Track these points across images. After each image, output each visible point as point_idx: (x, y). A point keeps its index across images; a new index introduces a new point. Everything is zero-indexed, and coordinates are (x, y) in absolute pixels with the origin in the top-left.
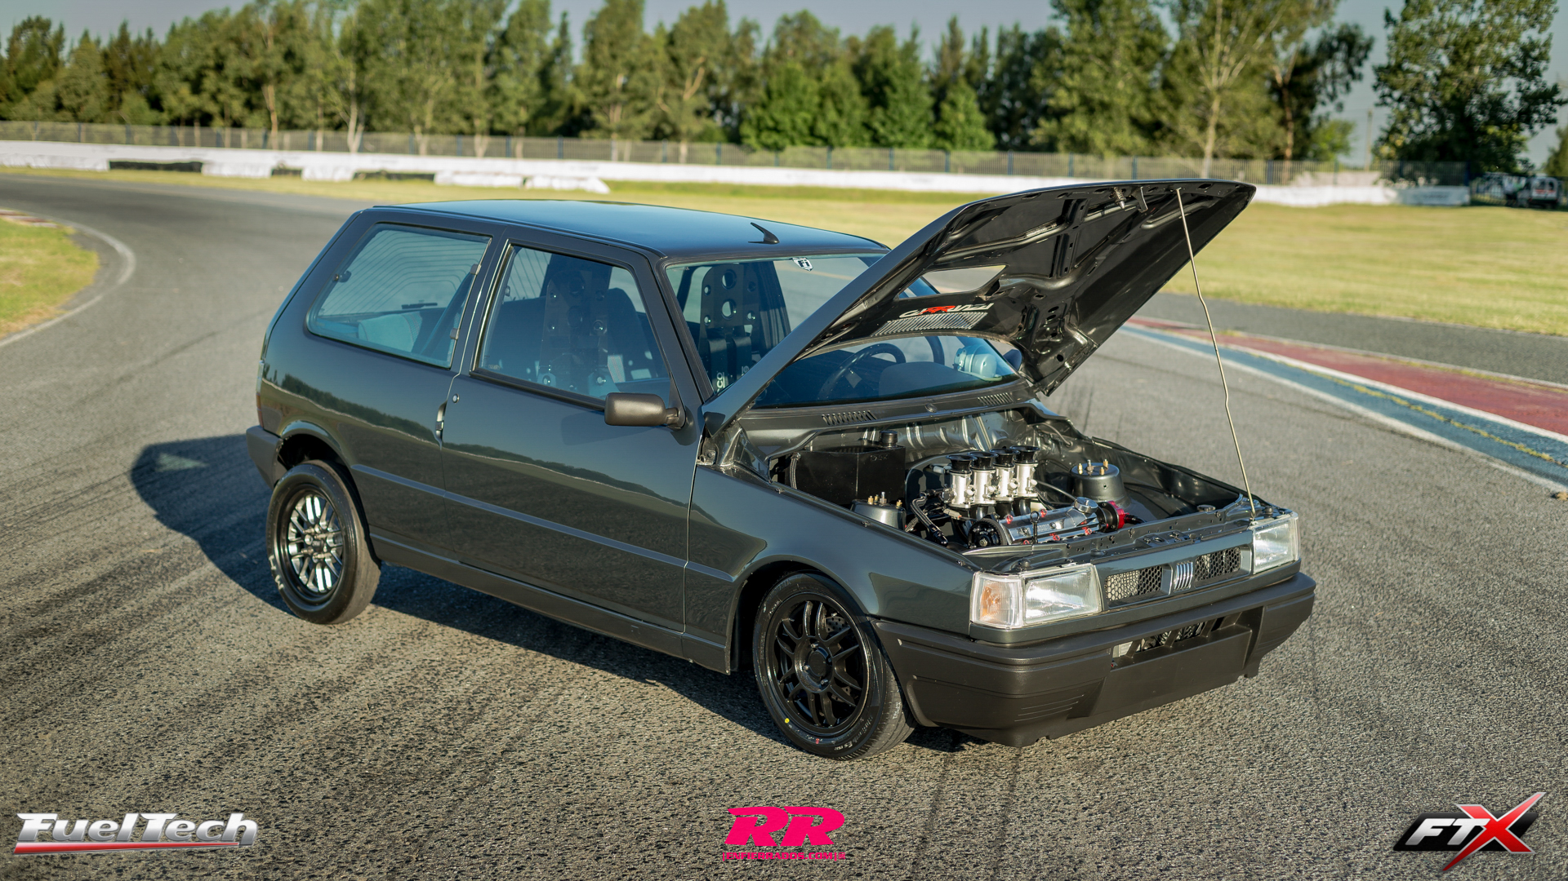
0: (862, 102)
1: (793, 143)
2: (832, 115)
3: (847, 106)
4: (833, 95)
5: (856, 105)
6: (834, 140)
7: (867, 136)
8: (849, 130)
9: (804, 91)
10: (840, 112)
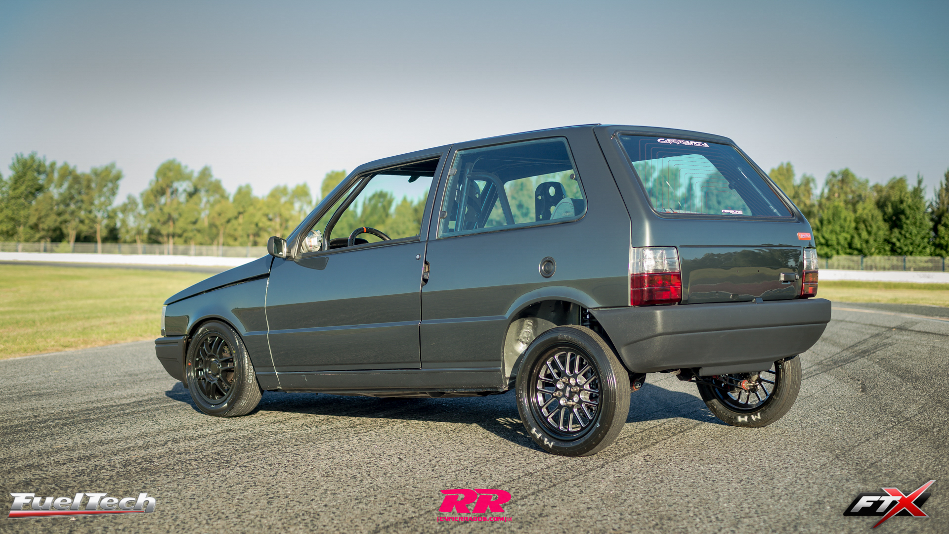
0: (885, 227)
1: (838, 253)
2: (864, 235)
3: (874, 229)
4: (864, 221)
5: (882, 229)
6: (866, 251)
7: (888, 248)
8: (876, 245)
10: (869, 233)
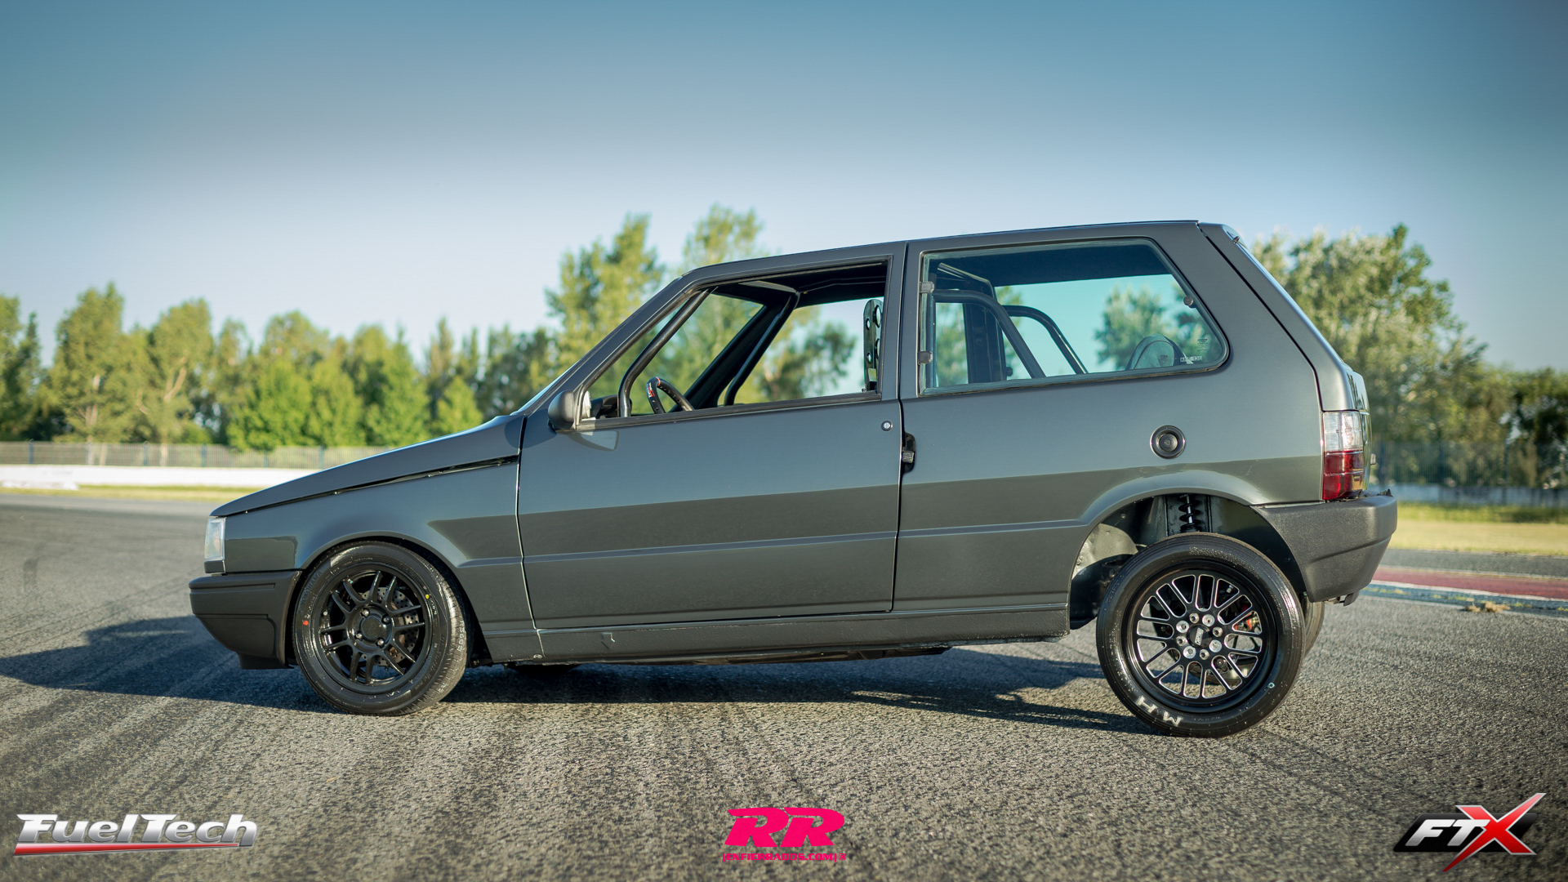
0: (356, 403)
1: (284, 443)
2: (326, 415)
3: (340, 406)
4: (327, 393)
5: (353, 406)
6: (327, 438)
7: (363, 434)
8: (343, 430)
9: (296, 390)
10: (333, 411)
